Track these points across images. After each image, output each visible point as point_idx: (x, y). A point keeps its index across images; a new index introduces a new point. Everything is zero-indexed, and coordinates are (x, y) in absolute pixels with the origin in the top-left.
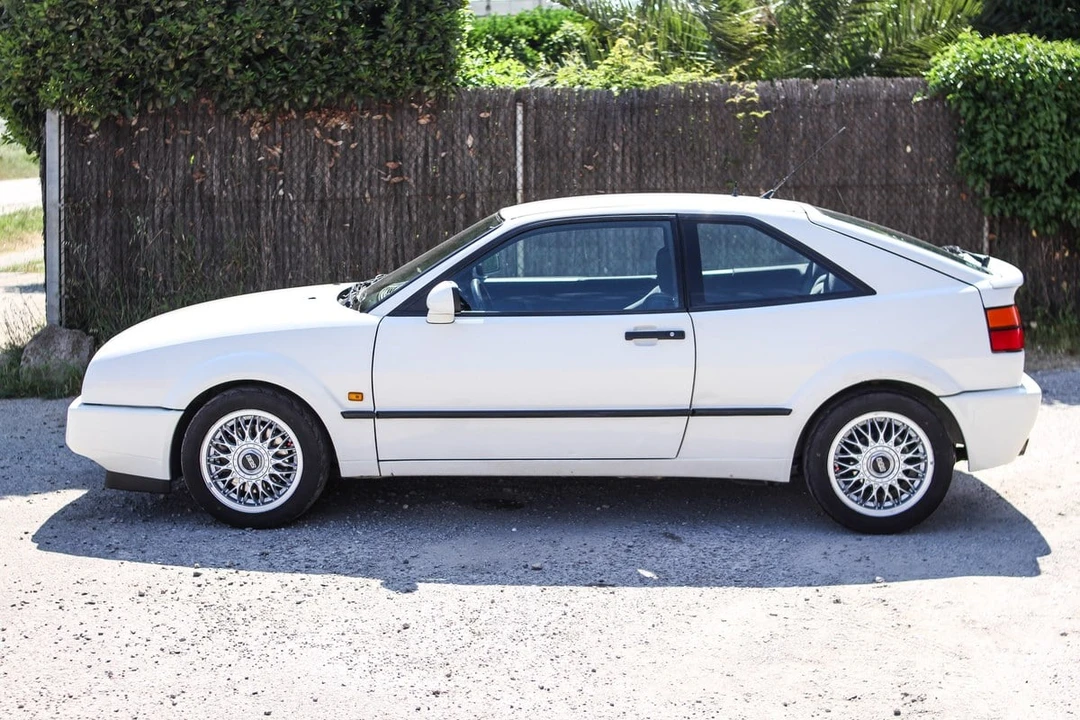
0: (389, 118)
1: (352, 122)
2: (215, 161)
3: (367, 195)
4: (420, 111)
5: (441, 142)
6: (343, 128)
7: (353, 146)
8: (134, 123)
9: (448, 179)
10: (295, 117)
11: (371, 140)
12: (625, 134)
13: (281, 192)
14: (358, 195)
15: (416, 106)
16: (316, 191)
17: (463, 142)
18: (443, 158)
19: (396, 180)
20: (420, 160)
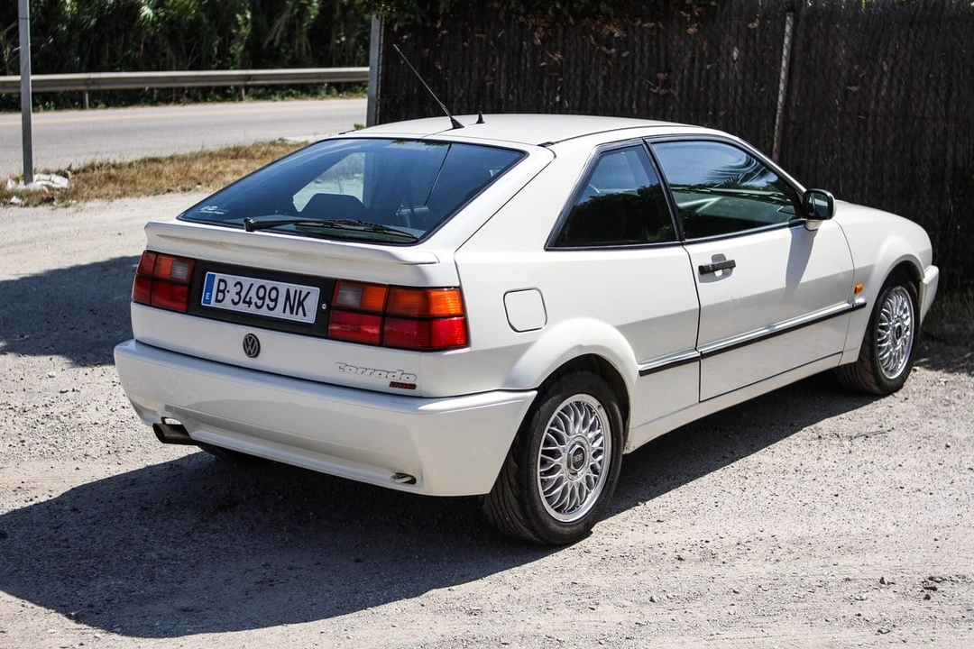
0: (661, 25)
1: (625, 30)
2: (504, 65)
3: (634, 106)
4: (689, 19)
5: (707, 54)
6: (616, 35)
7: (624, 55)
8: (438, 26)
9: (710, 94)
10: (573, 23)
11: (642, 51)
12: (897, 52)
13: (558, 99)
14: (626, 104)
15: (685, 14)
16: (590, 99)
17: (729, 54)
18: (709, 71)
19: (663, 92)
20: (686, 71)
